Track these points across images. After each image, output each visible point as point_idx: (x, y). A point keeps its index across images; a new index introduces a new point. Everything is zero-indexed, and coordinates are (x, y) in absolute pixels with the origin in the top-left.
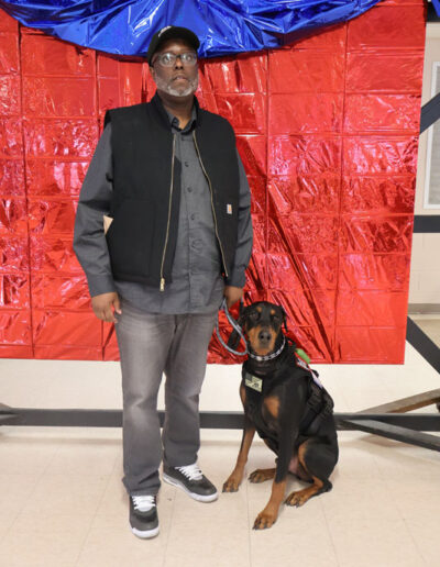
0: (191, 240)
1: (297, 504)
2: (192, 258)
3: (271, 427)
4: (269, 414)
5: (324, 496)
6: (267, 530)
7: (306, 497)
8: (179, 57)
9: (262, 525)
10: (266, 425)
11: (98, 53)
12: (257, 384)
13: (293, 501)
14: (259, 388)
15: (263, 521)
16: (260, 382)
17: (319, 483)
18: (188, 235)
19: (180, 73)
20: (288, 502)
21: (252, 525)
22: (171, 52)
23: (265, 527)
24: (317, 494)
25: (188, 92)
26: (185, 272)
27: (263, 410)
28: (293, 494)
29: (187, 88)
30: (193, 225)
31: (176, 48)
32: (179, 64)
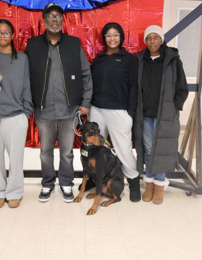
0: (55, 90)
1: (105, 206)
2: (56, 97)
3: (93, 172)
4: (92, 166)
5: (117, 203)
6: (92, 215)
7: (109, 203)
8: (55, 17)
9: (90, 213)
10: (91, 171)
11: (18, 7)
12: (86, 154)
13: (104, 205)
14: (87, 155)
15: (91, 212)
16: (87, 153)
17: (116, 197)
18: (54, 88)
19: (55, 23)
20: (101, 205)
21: (86, 213)
22: (52, 14)
23: (92, 214)
24: (114, 202)
25: (58, 31)
26: (53, 103)
27: (89, 165)
28: (104, 202)
29: (57, 29)
30: (55, 84)
31: (54, 13)
32: (55, 20)
